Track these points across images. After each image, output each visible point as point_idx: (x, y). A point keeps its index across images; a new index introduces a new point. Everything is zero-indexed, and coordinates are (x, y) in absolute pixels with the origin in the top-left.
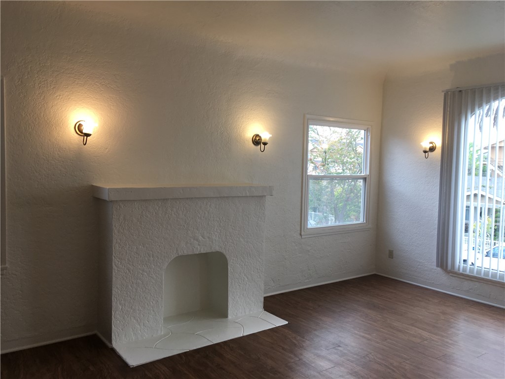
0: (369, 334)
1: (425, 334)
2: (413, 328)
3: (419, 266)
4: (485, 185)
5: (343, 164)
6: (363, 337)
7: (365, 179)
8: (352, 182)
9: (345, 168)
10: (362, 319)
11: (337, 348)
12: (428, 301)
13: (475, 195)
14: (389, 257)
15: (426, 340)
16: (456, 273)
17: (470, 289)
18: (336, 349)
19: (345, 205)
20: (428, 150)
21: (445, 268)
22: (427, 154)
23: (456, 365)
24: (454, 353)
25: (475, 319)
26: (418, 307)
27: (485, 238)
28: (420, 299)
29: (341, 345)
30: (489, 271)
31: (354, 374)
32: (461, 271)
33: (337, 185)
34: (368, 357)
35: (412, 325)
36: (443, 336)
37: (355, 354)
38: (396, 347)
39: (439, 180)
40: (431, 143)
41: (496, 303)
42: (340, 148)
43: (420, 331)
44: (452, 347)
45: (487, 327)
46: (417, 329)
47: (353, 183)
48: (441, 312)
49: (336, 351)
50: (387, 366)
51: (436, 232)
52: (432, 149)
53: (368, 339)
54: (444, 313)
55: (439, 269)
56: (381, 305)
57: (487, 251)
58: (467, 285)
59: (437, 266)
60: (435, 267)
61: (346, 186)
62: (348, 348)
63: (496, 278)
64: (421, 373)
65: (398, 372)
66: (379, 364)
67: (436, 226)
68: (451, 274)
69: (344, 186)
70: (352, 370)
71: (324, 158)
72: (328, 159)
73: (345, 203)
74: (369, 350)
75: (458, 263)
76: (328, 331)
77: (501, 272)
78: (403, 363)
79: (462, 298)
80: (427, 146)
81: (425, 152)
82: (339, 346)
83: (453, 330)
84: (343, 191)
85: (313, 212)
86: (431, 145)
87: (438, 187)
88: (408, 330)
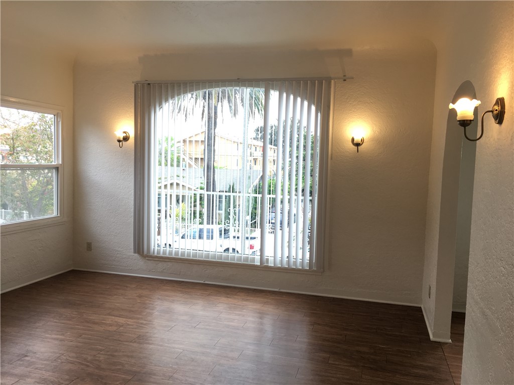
0: (63, 335)
1: (121, 320)
2: (111, 317)
3: (118, 255)
4: (179, 174)
5: (37, 152)
6: (55, 339)
7: (57, 169)
8: (48, 173)
9: (39, 158)
10: (55, 320)
11: (23, 359)
12: (125, 288)
13: (172, 184)
14: (87, 250)
15: (122, 326)
16: (151, 257)
17: (164, 270)
18: (22, 361)
19: (41, 199)
20: (122, 139)
21: (141, 253)
22: (121, 143)
23: (149, 343)
24: (147, 332)
25: (167, 296)
26: (116, 295)
27: (175, 221)
28: (119, 287)
29: (28, 355)
30: (178, 251)
31: (43, 382)
32: (156, 254)
33: (30, 177)
34: (59, 359)
35: (109, 314)
36: (138, 319)
37: (44, 360)
38: (91, 341)
39: (133, 169)
40: (125, 132)
41: (185, 279)
42: (32, 135)
43: (117, 319)
44: (146, 327)
45: (177, 301)
46: (113, 317)
47: (50, 174)
48: (137, 296)
49: (21, 363)
50: (80, 363)
51: (133, 220)
52: (126, 139)
53: (61, 340)
54: (140, 296)
55: (136, 255)
56: (78, 301)
57: (183, 234)
58: (161, 266)
59: (135, 252)
60: (133, 254)
61: (41, 179)
62: (37, 356)
63: (184, 256)
64: (115, 360)
65: (92, 366)
66: (72, 363)
67: (133, 214)
68: (147, 258)
69: (39, 178)
70: (40, 378)
71: (12, 146)
72: (18, 147)
73: (41, 196)
74: (61, 352)
75: (153, 247)
76: (13, 343)
77: (182, 250)
78: (97, 355)
79: (157, 279)
80: (121, 136)
81: (119, 141)
82: (26, 356)
83: (148, 311)
84: (38, 184)
85: (3, 210)
86: (125, 135)
87: (133, 176)
88: (104, 320)
